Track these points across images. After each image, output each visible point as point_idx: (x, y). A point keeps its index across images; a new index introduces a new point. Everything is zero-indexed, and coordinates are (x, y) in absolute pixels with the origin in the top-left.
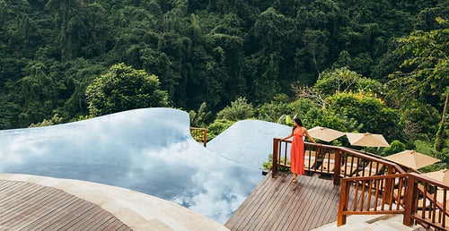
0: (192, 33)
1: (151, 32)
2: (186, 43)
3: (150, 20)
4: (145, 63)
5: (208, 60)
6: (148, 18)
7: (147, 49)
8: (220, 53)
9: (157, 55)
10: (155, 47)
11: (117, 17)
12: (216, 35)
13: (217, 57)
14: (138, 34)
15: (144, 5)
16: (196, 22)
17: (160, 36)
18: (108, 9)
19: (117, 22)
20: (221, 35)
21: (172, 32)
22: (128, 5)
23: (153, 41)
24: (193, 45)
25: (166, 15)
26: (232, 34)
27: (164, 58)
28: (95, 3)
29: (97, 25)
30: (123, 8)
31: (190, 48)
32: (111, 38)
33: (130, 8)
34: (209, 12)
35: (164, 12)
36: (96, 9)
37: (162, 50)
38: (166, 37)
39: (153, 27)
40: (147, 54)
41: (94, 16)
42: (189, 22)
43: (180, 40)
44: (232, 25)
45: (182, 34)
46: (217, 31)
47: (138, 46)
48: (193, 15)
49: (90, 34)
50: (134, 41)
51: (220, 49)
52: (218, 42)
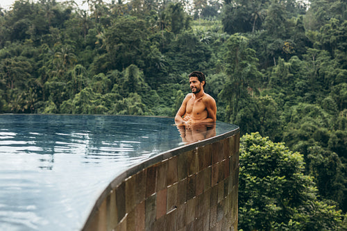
1: (323, 129)
4: (313, 162)
6: (321, 115)
7: (316, 146)
9: (327, 155)
10: (325, 146)
11: (289, 113)
14: (308, 130)
15: (320, 103)
17: (332, 134)
18: (281, 105)
19: (289, 119)
22: (302, 102)
23: (323, 139)
25: (342, 113)
27: (334, 159)
28: (267, 96)
29: (268, 120)
30: (297, 104)
32: (281, 134)
33: (304, 104)
35: (340, 110)
36: (268, 102)
37: (333, 149)
38: (339, 136)
39: (326, 126)
40: (316, 152)
41: (265, 110)
47: (306, 143)
50: (303, 138)
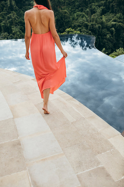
0: (102, 23)
1: (86, 22)
2: (99, 27)
3: (86, 18)
5: (108, 34)
6: (85, 17)
7: (84, 29)
8: (113, 30)
9: (88, 32)
10: (87, 29)
11: (73, 17)
12: (112, 23)
13: (112, 32)
14: (81, 23)
15: (85, 12)
16: (104, 19)
17: (90, 24)
18: (70, 13)
19: (73, 19)
20: (114, 23)
21: (94, 23)
22: (78, 12)
23: (86, 26)
24: (102, 29)
25: (93, 16)
26: (119, 22)
28: (65, 10)
29: (66, 20)
30: (76, 13)
31: (101, 29)
32: (71, 25)
33: (79, 13)
34: (110, 13)
35: (92, 14)
36: (66, 13)
37: (90, 30)
38: (92, 25)
39: (87, 21)
40: (84, 32)
41: (65, 16)
42: (101, 18)
43: (97, 26)
44: (120, 18)
45: (98, 24)
46: (113, 21)
47: (81, 28)
48: (103, 16)
49: (63, 23)
50: (79, 26)
51: (113, 29)
52: (113, 26)
